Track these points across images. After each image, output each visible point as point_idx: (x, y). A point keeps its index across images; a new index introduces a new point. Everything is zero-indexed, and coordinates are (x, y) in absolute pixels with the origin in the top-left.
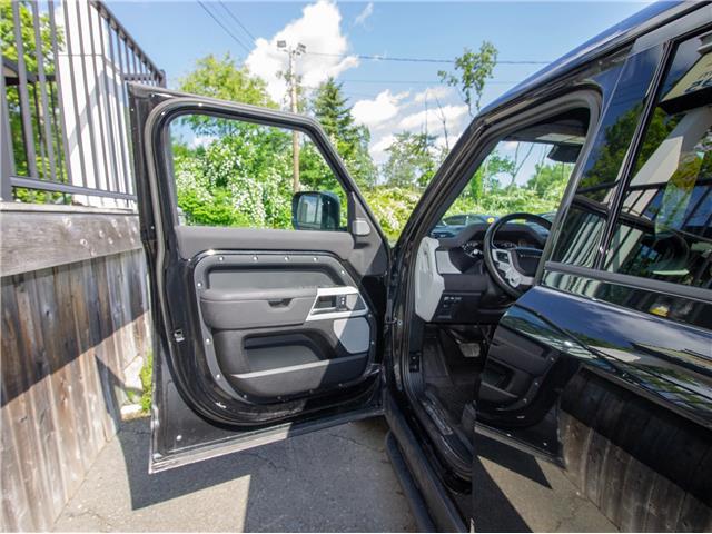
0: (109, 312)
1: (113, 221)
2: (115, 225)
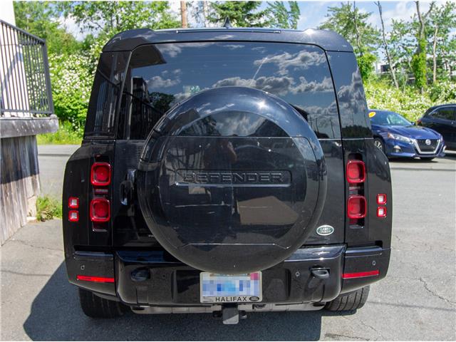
0: (21, 168)
1: (26, 122)
2: (26, 123)
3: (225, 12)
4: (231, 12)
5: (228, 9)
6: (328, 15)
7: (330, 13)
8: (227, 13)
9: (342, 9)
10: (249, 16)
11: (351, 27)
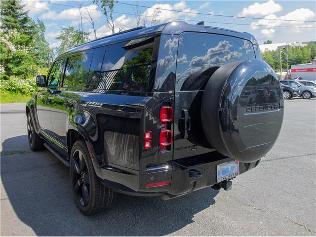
3: (8, 23)
4: (12, 23)
5: (10, 21)
6: (62, 32)
7: (63, 31)
8: (10, 24)
9: (69, 29)
10: (24, 27)
11: (80, 39)
